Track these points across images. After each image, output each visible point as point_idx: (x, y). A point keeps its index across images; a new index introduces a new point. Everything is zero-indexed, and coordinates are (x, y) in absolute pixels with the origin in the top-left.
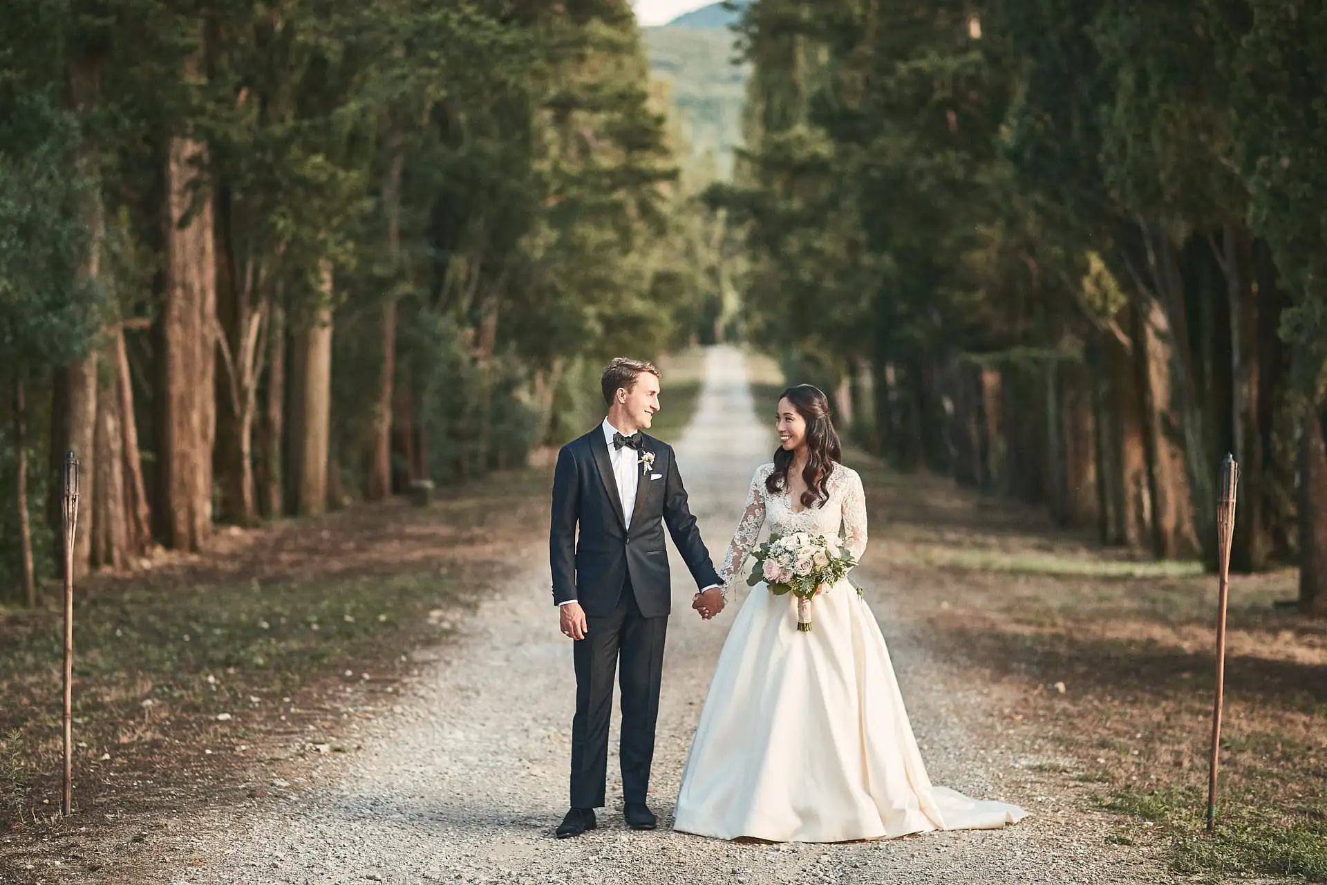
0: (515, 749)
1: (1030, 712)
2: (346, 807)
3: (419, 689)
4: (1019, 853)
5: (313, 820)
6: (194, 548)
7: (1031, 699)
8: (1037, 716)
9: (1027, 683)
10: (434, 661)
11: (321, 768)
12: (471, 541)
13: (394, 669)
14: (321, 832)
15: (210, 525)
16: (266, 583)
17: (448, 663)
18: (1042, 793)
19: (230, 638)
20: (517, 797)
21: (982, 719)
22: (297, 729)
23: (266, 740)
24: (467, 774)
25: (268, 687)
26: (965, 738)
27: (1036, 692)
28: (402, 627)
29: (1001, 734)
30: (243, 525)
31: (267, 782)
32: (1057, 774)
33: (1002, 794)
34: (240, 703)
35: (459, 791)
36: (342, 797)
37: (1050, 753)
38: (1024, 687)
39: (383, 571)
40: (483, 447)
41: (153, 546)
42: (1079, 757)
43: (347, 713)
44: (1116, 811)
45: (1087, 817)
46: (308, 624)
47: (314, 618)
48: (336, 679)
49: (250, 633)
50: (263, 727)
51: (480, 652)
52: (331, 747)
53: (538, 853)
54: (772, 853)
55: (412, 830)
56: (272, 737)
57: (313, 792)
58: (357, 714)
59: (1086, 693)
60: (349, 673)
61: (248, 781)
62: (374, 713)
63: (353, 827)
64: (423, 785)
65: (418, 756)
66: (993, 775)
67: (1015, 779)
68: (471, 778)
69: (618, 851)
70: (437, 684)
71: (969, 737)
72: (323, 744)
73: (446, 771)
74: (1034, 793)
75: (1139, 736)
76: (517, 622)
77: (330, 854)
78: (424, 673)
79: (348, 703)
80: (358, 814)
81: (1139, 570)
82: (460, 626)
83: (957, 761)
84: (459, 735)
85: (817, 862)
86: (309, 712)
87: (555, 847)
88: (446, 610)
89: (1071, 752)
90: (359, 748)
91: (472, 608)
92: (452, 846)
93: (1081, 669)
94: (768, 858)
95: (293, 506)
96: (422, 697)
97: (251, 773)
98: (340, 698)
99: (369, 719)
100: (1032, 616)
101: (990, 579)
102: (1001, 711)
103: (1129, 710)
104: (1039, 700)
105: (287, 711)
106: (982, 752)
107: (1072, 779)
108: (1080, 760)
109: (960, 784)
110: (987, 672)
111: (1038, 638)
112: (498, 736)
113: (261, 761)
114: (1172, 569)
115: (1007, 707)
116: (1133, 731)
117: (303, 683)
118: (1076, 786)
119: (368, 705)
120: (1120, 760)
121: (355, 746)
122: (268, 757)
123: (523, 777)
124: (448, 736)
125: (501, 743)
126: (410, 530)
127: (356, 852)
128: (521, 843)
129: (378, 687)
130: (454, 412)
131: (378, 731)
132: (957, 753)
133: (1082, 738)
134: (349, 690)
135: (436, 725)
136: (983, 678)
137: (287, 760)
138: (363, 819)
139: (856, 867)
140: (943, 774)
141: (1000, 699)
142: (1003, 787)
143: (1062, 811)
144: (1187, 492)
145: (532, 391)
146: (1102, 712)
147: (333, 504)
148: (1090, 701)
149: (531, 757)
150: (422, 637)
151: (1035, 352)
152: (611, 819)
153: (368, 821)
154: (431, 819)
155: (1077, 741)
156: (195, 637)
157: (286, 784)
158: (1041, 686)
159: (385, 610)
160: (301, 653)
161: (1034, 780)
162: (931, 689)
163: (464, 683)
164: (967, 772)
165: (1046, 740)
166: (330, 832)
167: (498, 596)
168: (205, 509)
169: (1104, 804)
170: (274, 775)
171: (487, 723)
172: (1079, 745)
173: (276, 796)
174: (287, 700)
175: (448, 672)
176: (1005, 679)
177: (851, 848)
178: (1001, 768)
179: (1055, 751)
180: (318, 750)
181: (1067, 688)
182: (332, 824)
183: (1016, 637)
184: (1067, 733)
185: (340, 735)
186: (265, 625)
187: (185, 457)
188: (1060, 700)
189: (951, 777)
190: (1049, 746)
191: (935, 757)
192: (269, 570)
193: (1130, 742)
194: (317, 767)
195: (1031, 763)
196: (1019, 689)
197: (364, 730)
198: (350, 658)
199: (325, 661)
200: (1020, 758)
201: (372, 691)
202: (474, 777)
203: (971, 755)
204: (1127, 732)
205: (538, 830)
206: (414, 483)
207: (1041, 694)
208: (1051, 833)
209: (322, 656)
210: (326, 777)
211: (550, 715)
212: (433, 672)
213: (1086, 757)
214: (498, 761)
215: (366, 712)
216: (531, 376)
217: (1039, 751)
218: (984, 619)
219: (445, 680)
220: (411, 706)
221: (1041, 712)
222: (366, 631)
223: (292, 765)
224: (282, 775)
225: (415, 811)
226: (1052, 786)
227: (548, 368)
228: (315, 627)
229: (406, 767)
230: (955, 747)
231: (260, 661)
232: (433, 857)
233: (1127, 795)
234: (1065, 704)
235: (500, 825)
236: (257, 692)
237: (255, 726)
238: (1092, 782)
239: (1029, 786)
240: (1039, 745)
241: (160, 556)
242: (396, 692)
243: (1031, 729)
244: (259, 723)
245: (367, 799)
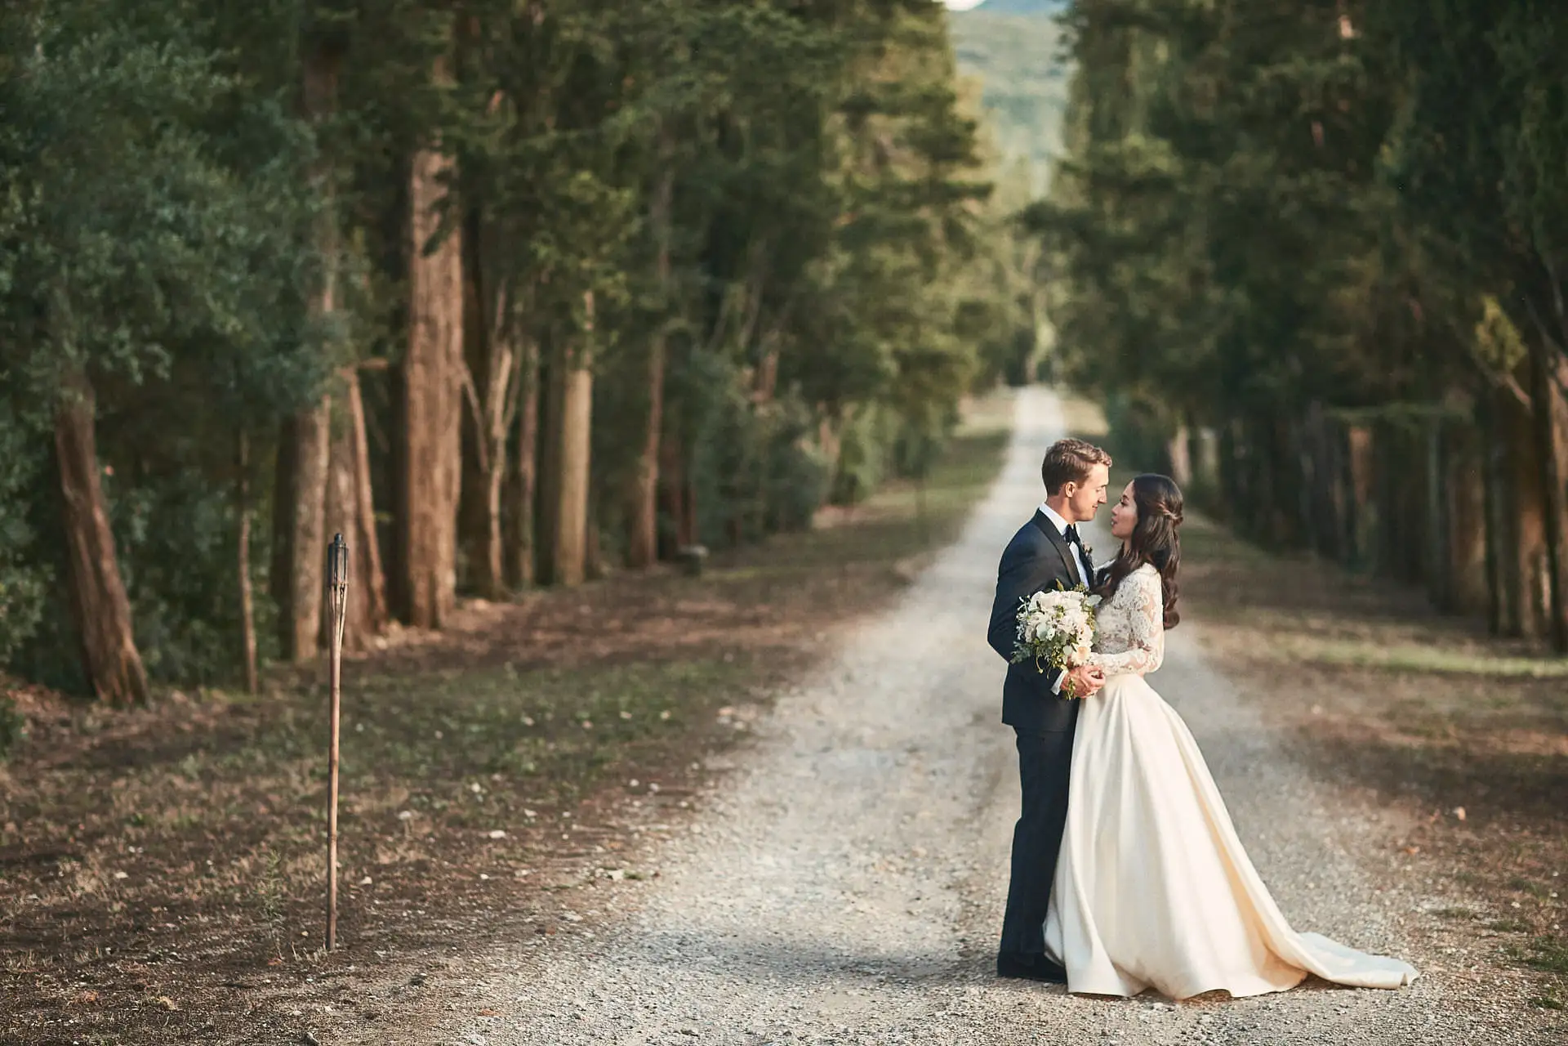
0: (835, 880)
1: (1428, 843)
2: (649, 947)
3: (718, 804)
4: (1432, 1017)
5: (614, 962)
6: (435, 625)
7: (1427, 827)
8: (1435, 851)
9: (1421, 808)
10: (729, 769)
11: (616, 898)
12: (756, 621)
13: (685, 780)
14: (624, 977)
15: (453, 599)
16: (524, 668)
17: (747, 773)
18: (1452, 944)
19: (490, 737)
20: (844, 938)
21: (1373, 852)
22: (582, 851)
23: (549, 863)
24: (783, 909)
25: (542, 797)
26: (1356, 875)
27: (1432, 819)
28: (689, 728)
29: (1396, 872)
30: (489, 597)
31: (556, 915)
32: (1466, 920)
33: (1405, 945)
34: (513, 818)
35: (777, 929)
36: (644, 934)
37: (1455, 895)
38: (1418, 812)
39: (656, 657)
40: (760, 505)
41: (388, 621)
42: (1490, 901)
43: (638, 831)
44: (1538, 967)
45: (1505, 974)
46: (579, 721)
47: (585, 715)
48: (620, 789)
49: (511, 732)
50: (542, 847)
51: (782, 759)
52: (626, 874)
53: (874, 1005)
54: (1145, 1011)
55: (728, 976)
56: (555, 859)
57: (610, 927)
58: (650, 832)
59: (1490, 820)
60: (634, 783)
61: (534, 914)
62: (668, 832)
63: (660, 971)
64: (735, 921)
65: (725, 885)
66: (1393, 921)
67: (1418, 925)
68: (788, 914)
69: (969, 1007)
70: (737, 798)
71: (1361, 874)
72: (614, 869)
73: (759, 904)
74: (1442, 944)
75: (1556, 874)
76: (821, 723)
77: (637, 1003)
78: (721, 784)
79: (638, 820)
80: (665, 956)
81: (1538, 668)
82: (755, 727)
83: (1349, 902)
84: (768, 860)
85: (1198, 1023)
86: (594, 830)
87: (894, 999)
88: (737, 705)
89: (1481, 893)
90: (656, 875)
91: (767, 704)
92: (776, 996)
93: (1482, 791)
94: (1142, 1017)
95: (546, 576)
96: (722, 814)
97: (535, 904)
98: (627, 813)
99: (664, 840)
100: (1416, 724)
101: (1366, 678)
102: (1395, 842)
103: (1541, 842)
104: (1437, 828)
105: (568, 827)
106: (1378, 892)
107: (1485, 927)
108: (1491, 904)
109: (1356, 932)
110: (1374, 793)
111: (1428, 751)
112: (813, 863)
113: (546, 890)
115: (1402, 837)
116: (1549, 869)
117: (584, 794)
118: (1489, 936)
119: (662, 823)
120: (1537, 905)
121: (652, 872)
122: (553, 885)
123: (848, 914)
124: (756, 862)
125: (819, 871)
126: (683, 606)
127: (668, 1002)
128: (855, 994)
129: (670, 801)
130: (728, 466)
131: (675, 854)
132: (1349, 894)
133: (1493, 877)
134: (637, 803)
135: (741, 847)
136: (1369, 801)
137: (575, 888)
138: (670, 962)
139: (1243, 1030)
140: (1334, 919)
141: (1392, 828)
142: (1406, 936)
143: (1477, 967)
145: (817, 440)
146: (1510, 845)
147: (591, 573)
148: (1496, 830)
149: (856, 890)
150: (713, 740)
151: (1415, 410)
152: (955, 966)
153: (676, 963)
154: (749, 963)
155: (1486, 880)
156: (448, 733)
157: (578, 918)
158: (1437, 813)
159: (666, 706)
160: (576, 757)
161: (1442, 928)
162: (1310, 814)
163: (767, 797)
164: (1362, 917)
165: (1450, 879)
166: (634, 976)
167: (795, 690)
168: (448, 580)
169: (1524, 958)
170: (564, 906)
171: (799, 846)
172: (1488, 885)
173: (569, 933)
174: (566, 814)
175: (748, 784)
176: (1395, 802)
177: (1236, 1007)
178: (1402, 912)
179: (1462, 892)
180: (610, 877)
181: (1467, 814)
182: (636, 966)
183: (1403, 750)
184: (1472, 870)
185: (632, 858)
186: (529, 721)
187: (426, 518)
188: (1460, 830)
189: (1345, 923)
190: (1454, 886)
191: (1323, 897)
192: (525, 654)
193: (1547, 882)
194: (612, 897)
195: (1435, 907)
196: (1412, 814)
197: (660, 853)
198: (632, 764)
199: (606, 767)
200: (1423, 900)
201: (664, 806)
202: (792, 913)
203: (1365, 896)
204: (1542, 870)
205: (874, 978)
206: (684, 549)
207: (1437, 822)
208: (1466, 992)
209: (601, 761)
210: (623, 910)
211: (871, 838)
212: (731, 783)
213: (1497, 900)
214: (817, 894)
215: (660, 831)
216: (816, 423)
217: (1443, 893)
218: (1365, 728)
219: (747, 792)
220: (709, 824)
221: (1441, 844)
222: (647, 731)
223: (582, 895)
224: (572, 907)
225: (729, 953)
226: (1462, 936)
227: (835, 413)
228: (587, 725)
229: (712, 899)
230: (1344, 885)
231: (531, 767)
232: (755, 1008)
233: (1549, 948)
234: (1467, 834)
235: (828, 971)
236: (531, 804)
237: (535, 846)
238: (1508, 931)
239: (1435, 935)
240: (1442, 885)
241: (395, 635)
242: (691, 807)
243: (1431, 864)
244: (538, 842)
245: (672, 937)
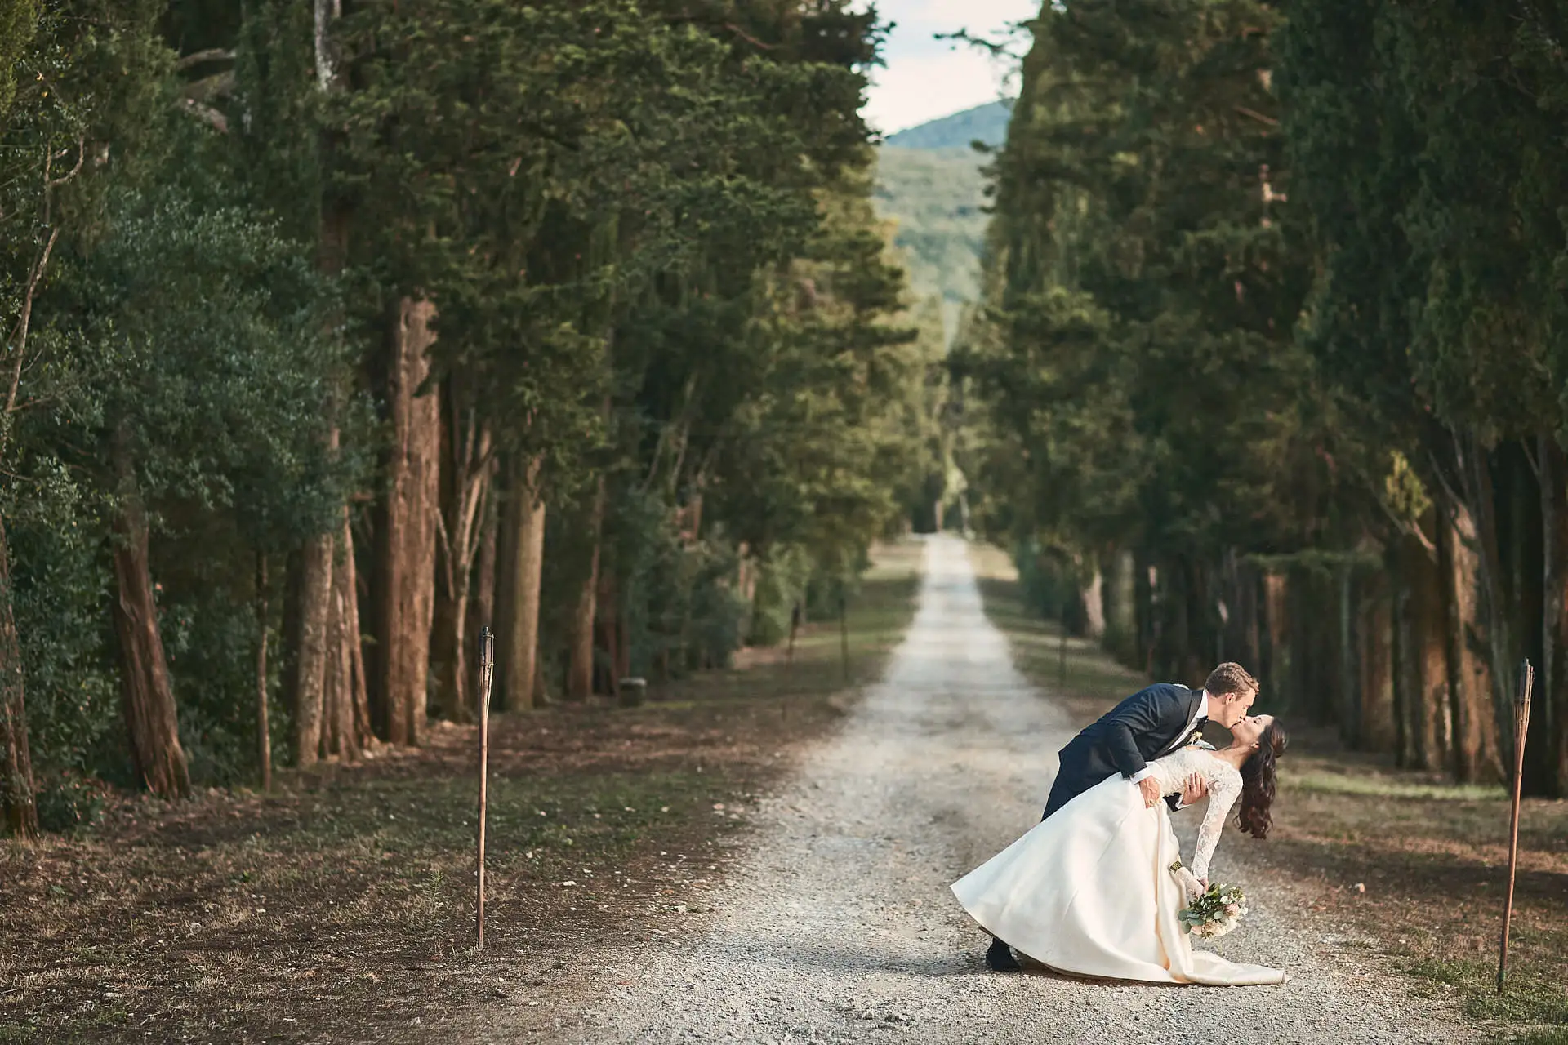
6: (411, 741)
12: (710, 742)
15: (425, 719)
30: (455, 718)
81: (1438, 793)
114: (1472, 793)
144: (1492, 710)
151: (1327, 555)
168: (422, 700)
187: (405, 641)
206: (624, 680)
241: (375, 750)
